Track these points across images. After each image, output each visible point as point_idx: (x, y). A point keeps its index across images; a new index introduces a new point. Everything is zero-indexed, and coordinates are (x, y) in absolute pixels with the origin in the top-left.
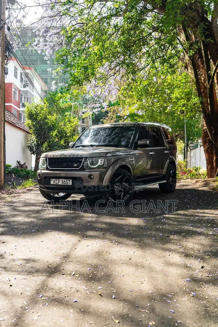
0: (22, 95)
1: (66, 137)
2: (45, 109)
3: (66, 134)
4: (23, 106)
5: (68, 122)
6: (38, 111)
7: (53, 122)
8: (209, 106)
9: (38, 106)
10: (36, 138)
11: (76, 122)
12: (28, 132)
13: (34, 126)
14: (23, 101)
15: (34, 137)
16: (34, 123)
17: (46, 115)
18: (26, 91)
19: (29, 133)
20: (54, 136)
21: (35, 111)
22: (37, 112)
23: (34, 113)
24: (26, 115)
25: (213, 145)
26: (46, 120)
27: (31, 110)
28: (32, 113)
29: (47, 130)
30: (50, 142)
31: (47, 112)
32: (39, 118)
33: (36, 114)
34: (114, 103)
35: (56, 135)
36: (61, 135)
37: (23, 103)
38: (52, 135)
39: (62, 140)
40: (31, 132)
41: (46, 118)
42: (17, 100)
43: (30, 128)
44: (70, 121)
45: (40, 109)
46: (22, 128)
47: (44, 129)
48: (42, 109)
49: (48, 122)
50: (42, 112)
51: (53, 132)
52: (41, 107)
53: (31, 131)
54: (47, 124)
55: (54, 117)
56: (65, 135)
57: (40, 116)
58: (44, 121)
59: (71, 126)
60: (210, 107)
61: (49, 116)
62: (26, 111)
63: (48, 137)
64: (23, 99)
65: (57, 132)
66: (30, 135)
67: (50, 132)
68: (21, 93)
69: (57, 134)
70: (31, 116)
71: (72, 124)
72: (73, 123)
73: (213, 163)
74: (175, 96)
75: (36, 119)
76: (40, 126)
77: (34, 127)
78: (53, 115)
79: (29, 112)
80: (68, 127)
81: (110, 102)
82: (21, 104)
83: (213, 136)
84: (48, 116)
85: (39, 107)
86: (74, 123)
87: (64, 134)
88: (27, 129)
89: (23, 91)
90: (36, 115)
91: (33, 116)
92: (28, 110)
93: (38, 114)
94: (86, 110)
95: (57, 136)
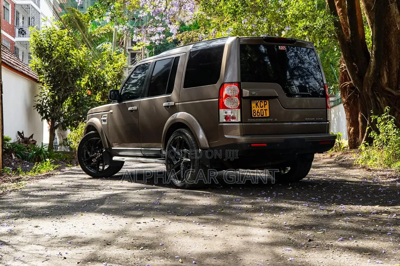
0: (18, 13)
1: (105, 87)
2: (66, 38)
3: (105, 82)
4: (21, 33)
5: (108, 61)
6: (54, 43)
7: (81, 61)
8: (349, 29)
9: (53, 33)
10: (50, 91)
11: (123, 61)
12: (35, 80)
13: (46, 68)
14: (21, 25)
15: (46, 90)
16: (47, 64)
17: (67, 50)
18: (25, 5)
19: (38, 82)
20: (82, 86)
21: (47, 41)
22: (52, 43)
23: (46, 45)
24: (32, 49)
25: (357, 94)
26: (68, 58)
27: (41, 41)
28: (42, 45)
29: (70, 76)
30: (75, 96)
31: (68, 44)
32: (55, 55)
33: (49, 47)
34: (190, 26)
35: (87, 85)
36: (96, 84)
37: (20, 27)
38: (80, 84)
39: (98, 94)
40: (41, 80)
41: (67, 55)
42: (10, 23)
43: (40, 73)
44: (111, 59)
45: (57, 38)
46: (26, 72)
47: (65, 74)
48: (61, 38)
49: (71, 62)
50: (61, 43)
51: (81, 80)
52: (58, 35)
53: (41, 78)
54: (70, 65)
55: (81, 53)
56: (104, 85)
57: (58, 51)
58: (64, 60)
59: (114, 69)
60: (351, 30)
61: (73, 50)
62: (32, 41)
63: (72, 89)
64: (21, 20)
65: (88, 78)
66: (41, 85)
67: (76, 80)
68: (17, 8)
69: (88, 82)
70: (41, 51)
71: (116, 65)
72: (117, 62)
73: (359, 124)
74: (291, 13)
75: (49, 57)
76: (57, 69)
77: (47, 71)
78: (81, 49)
79: (37, 45)
80: (107, 69)
81: (182, 24)
82: (17, 30)
83: (356, 78)
84: (71, 51)
85: (55, 35)
86: (120, 63)
87: (100, 83)
88: (34, 75)
89: (21, 5)
90: (49, 49)
91: (45, 50)
92: (36, 41)
93: (53, 47)
94: (139, 38)
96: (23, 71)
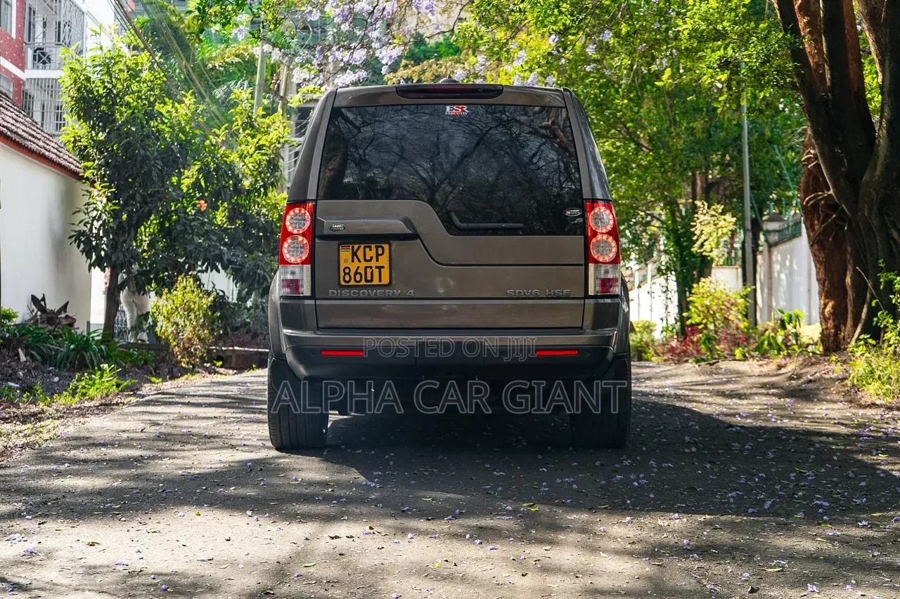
0: (32, 12)
1: (238, 190)
2: (145, 75)
3: (238, 181)
4: (40, 58)
5: (244, 130)
6: (119, 86)
7: (184, 132)
8: (827, 67)
9: (117, 63)
10: (109, 199)
11: (281, 129)
12: (75, 175)
13: (100, 146)
14: (39, 40)
15: (99, 198)
16: (101, 136)
17: (150, 102)
19: (81, 178)
20: (185, 189)
21: (103, 82)
22: (114, 86)
23: (101, 92)
24: (66, 100)
25: (844, 220)
26: (152, 123)
27: (88, 79)
28: (91, 91)
29: (155, 165)
30: (168, 214)
31: (153, 89)
32: (121, 115)
33: (108, 95)
34: (438, 45)
35: (196, 185)
36: (217, 184)
37: (36, 46)
38: (179, 183)
39: (221, 209)
40: (88, 174)
41: (151, 116)
42: (14, 35)
43: (85, 157)
44: (253, 127)
45: (126, 75)
46: (52, 155)
47: (145, 159)
48: (134, 74)
49: (158, 131)
50: (134, 88)
51: (181, 174)
52: (129, 69)
53: (88, 168)
54: (158, 138)
55: (182, 110)
56: (235, 185)
57: (128, 104)
58: (143, 127)
59: (259, 148)
61: (165, 103)
63: (160, 196)
64: (39, 29)
65: (199, 171)
66: (87, 186)
67: (169, 175)
69: (197, 179)
70: (89, 105)
71: (264, 140)
72: (267, 133)
73: (846, 293)
75: (108, 119)
76: (125, 148)
77: (101, 153)
78: (181, 102)
79: (79, 90)
80: (244, 149)
81: (419, 40)
82: (30, 53)
83: (843, 184)
84: (158, 107)
85: (121, 66)
86: (273, 135)
87: (227, 182)
88: (70, 159)
90: (107, 101)
91: (98, 104)
92: (75, 82)
93: (117, 95)
95: (200, 188)
96: (47, 153)
